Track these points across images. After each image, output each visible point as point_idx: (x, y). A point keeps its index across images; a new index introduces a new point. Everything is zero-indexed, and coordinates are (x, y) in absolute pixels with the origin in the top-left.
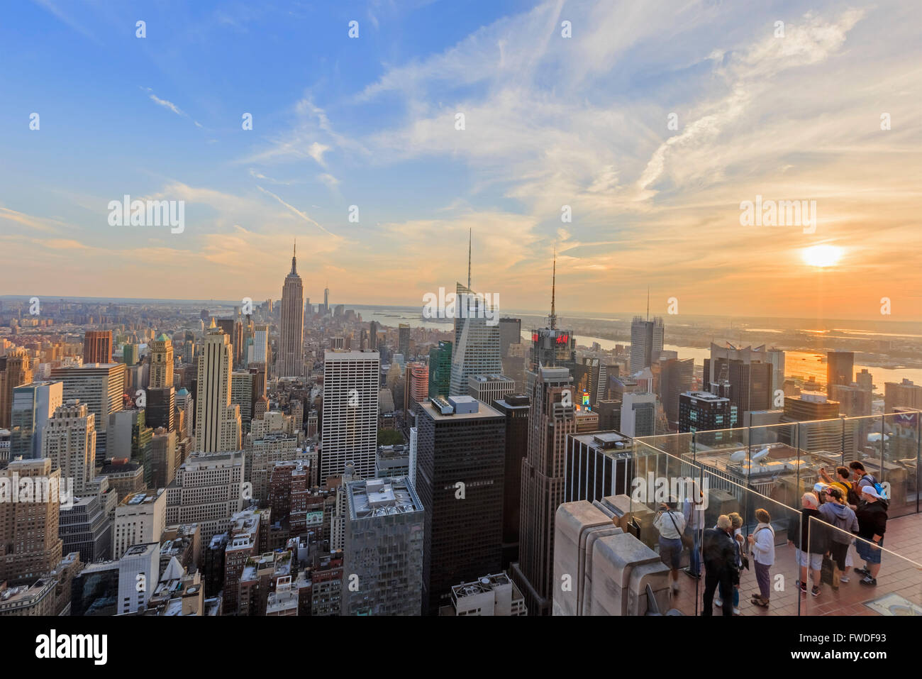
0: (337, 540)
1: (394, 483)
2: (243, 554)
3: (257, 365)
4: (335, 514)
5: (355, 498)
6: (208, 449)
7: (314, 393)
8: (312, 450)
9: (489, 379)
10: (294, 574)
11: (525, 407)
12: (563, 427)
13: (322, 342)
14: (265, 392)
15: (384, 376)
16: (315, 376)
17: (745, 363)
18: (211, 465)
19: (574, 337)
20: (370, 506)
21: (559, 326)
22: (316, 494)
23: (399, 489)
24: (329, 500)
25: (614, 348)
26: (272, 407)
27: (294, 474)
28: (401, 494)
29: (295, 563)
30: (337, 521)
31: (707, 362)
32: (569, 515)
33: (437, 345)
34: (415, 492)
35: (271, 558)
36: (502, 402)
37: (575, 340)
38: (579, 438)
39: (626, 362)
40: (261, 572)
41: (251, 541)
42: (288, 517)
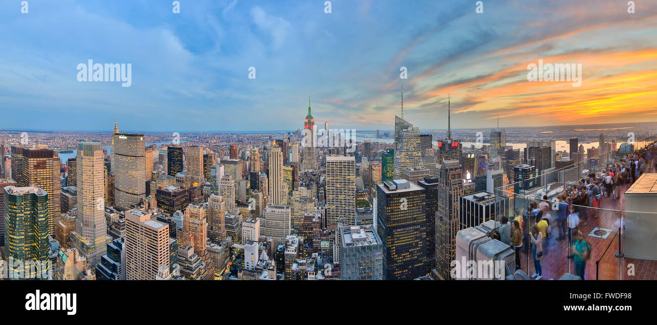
0: (336, 257)
1: (365, 228)
2: (291, 256)
3: (294, 163)
4: (335, 243)
5: (345, 235)
6: (275, 203)
7: (322, 178)
8: (322, 209)
9: (415, 169)
10: (316, 271)
11: (436, 184)
12: (457, 193)
13: (325, 151)
14: (298, 177)
15: (358, 170)
16: (322, 170)
17: (541, 148)
18: (277, 210)
19: (461, 143)
20: (353, 240)
21: (454, 138)
22: (325, 232)
23: (368, 232)
24: (332, 236)
25: (482, 147)
26: (302, 185)
27: (314, 220)
28: (370, 235)
29: (316, 265)
30: (336, 247)
31: (525, 149)
32: (463, 237)
33: (386, 152)
34: (377, 234)
35: (304, 261)
36: (423, 182)
37: (461, 144)
38: (465, 197)
39: (488, 154)
40: (301, 267)
41: (295, 251)
42: (312, 242)
